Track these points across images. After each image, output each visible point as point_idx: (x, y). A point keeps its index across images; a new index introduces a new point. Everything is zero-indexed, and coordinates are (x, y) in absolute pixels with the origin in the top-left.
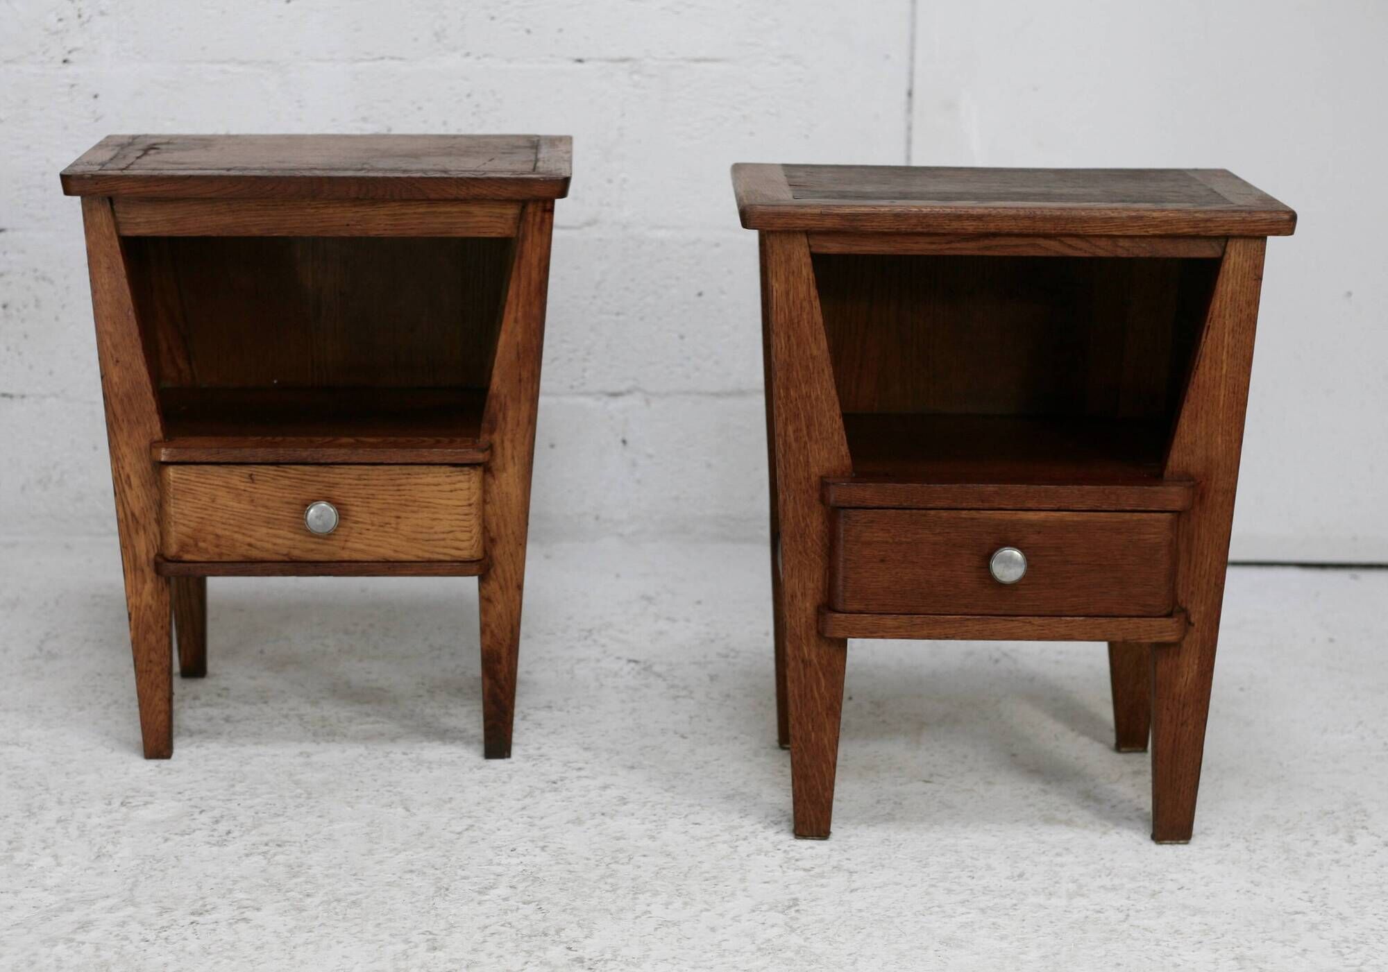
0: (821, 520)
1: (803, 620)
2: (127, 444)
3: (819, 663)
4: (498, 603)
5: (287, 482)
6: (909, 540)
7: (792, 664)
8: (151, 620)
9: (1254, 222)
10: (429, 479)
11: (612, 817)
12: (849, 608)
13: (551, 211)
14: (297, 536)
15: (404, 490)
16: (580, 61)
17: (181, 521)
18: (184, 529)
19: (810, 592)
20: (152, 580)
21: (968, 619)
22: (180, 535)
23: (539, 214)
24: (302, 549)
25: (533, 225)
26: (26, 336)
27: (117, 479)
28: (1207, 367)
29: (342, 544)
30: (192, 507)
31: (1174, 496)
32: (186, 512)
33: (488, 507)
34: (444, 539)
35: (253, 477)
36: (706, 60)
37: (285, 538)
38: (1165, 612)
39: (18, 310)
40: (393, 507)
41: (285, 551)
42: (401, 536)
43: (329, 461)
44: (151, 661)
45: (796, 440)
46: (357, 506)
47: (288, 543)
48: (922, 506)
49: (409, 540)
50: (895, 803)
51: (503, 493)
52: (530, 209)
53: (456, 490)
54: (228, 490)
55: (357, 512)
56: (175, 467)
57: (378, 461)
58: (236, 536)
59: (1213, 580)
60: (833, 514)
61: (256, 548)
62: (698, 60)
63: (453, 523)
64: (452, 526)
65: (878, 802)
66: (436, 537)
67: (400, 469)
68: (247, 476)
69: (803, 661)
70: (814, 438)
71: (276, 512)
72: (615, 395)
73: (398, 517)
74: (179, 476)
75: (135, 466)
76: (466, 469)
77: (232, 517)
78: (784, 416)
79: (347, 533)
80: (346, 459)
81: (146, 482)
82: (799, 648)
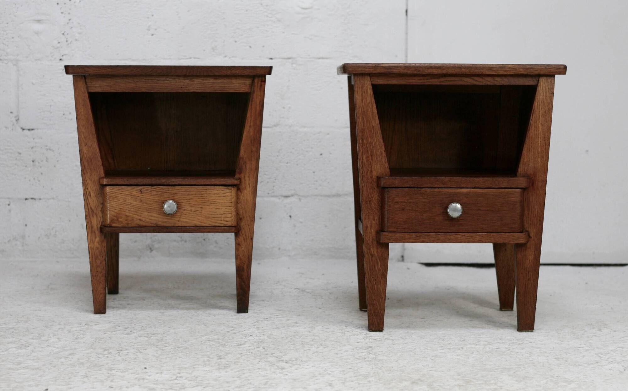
0: (377, 195)
1: (371, 237)
2: (90, 179)
3: (378, 255)
4: (243, 246)
5: (155, 193)
6: (414, 201)
7: (367, 256)
8: (98, 253)
9: (550, 69)
10: (215, 192)
11: (292, 327)
12: (390, 230)
13: (265, 81)
14: (160, 216)
15: (204, 196)
16: (271, 59)
17: (112, 210)
18: (113, 213)
19: (373, 225)
20: (99, 237)
21: (439, 234)
22: (111, 216)
23: (260, 82)
24: (161, 221)
25: (257, 87)
26: (42, 174)
27: (85, 194)
28: (533, 129)
29: (178, 219)
30: (117, 204)
31: (522, 182)
32: (114, 206)
33: (239, 205)
34: (221, 217)
35: (142, 191)
36: (323, 58)
37: (155, 217)
38: (520, 231)
39: (39, 163)
40: (199, 203)
41: (154, 222)
42: (203, 216)
43: (173, 184)
44: (97, 272)
45: (367, 161)
46: (185, 203)
47: (156, 219)
48: (419, 186)
49: (206, 217)
51: (245, 199)
52: (256, 80)
53: (225, 196)
54: (131, 196)
55: (185, 206)
56: (110, 186)
57: (194, 184)
58: (134, 216)
59: (539, 218)
60: (382, 190)
61: (142, 221)
62: (319, 58)
63: (225, 210)
64: (224, 212)
66: (217, 216)
67: (203, 187)
68: (139, 190)
69: (371, 255)
70: (374, 160)
71: (151, 206)
72: (286, 197)
73: (202, 208)
74: (111, 190)
75: (93, 188)
76: (230, 187)
77: (133, 208)
78: (361, 151)
79: (180, 215)
80: (180, 183)
81: (97, 194)
82: (369, 249)
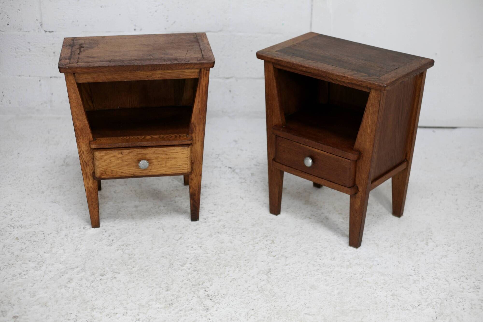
2: (82, 142)
5: (132, 154)
11: (221, 234)
15: (168, 154)
22: (100, 171)
24: (137, 172)
27: (80, 153)
29: (149, 170)
32: (102, 164)
34: (180, 167)
35: (122, 153)
40: (164, 159)
42: (167, 167)
47: (133, 171)
50: (300, 227)
53: (183, 153)
54: (114, 157)
55: (154, 162)
56: (98, 151)
58: (118, 170)
63: (183, 163)
65: (296, 227)
71: (129, 163)
73: (166, 162)
74: (99, 154)
75: (85, 148)
77: (116, 165)
79: (151, 167)
81: (89, 154)
